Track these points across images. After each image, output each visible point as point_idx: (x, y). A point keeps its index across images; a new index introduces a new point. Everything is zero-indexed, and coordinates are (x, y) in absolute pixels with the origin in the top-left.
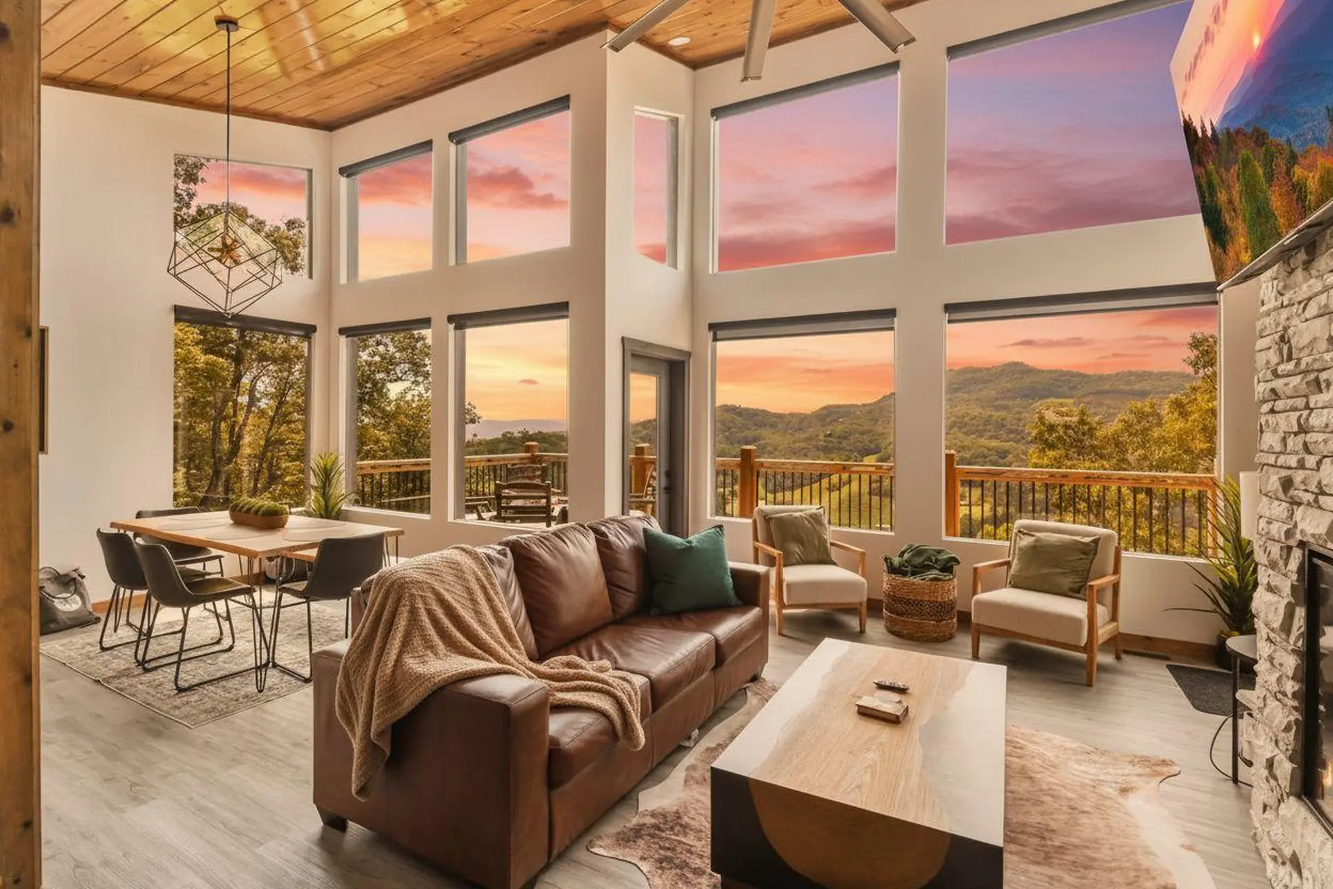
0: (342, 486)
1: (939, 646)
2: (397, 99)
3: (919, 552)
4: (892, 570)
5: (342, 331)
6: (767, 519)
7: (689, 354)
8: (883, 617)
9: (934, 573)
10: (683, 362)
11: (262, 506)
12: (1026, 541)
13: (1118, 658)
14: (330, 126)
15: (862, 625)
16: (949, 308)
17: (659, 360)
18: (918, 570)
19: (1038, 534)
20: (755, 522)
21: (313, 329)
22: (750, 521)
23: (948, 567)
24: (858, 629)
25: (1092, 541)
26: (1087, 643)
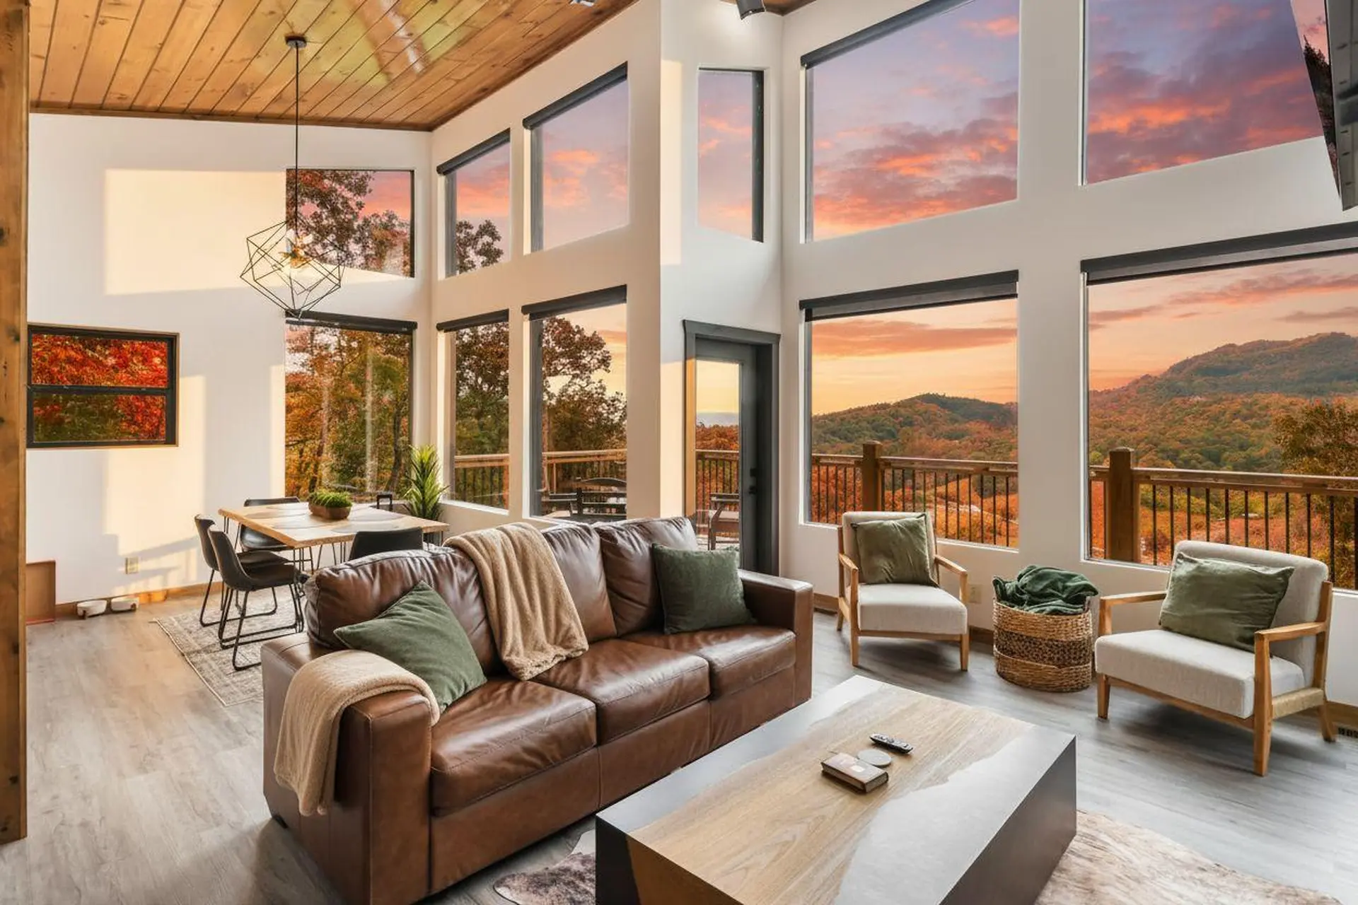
0: (441, 479)
1: (1056, 698)
2: (479, 92)
3: (1039, 576)
4: (1003, 596)
5: (440, 327)
6: (855, 527)
7: (778, 336)
8: (992, 654)
9: (1057, 604)
10: (769, 346)
11: (328, 498)
12: (1185, 569)
13: (1328, 739)
14: (430, 127)
15: (964, 662)
16: (1087, 266)
17: (745, 344)
18: (1037, 598)
19: (1201, 561)
20: (840, 531)
21: (412, 326)
22: (835, 528)
23: (1079, 597)
24: (959, 667)
25: (1279, 574)
26: (1253, 716)
